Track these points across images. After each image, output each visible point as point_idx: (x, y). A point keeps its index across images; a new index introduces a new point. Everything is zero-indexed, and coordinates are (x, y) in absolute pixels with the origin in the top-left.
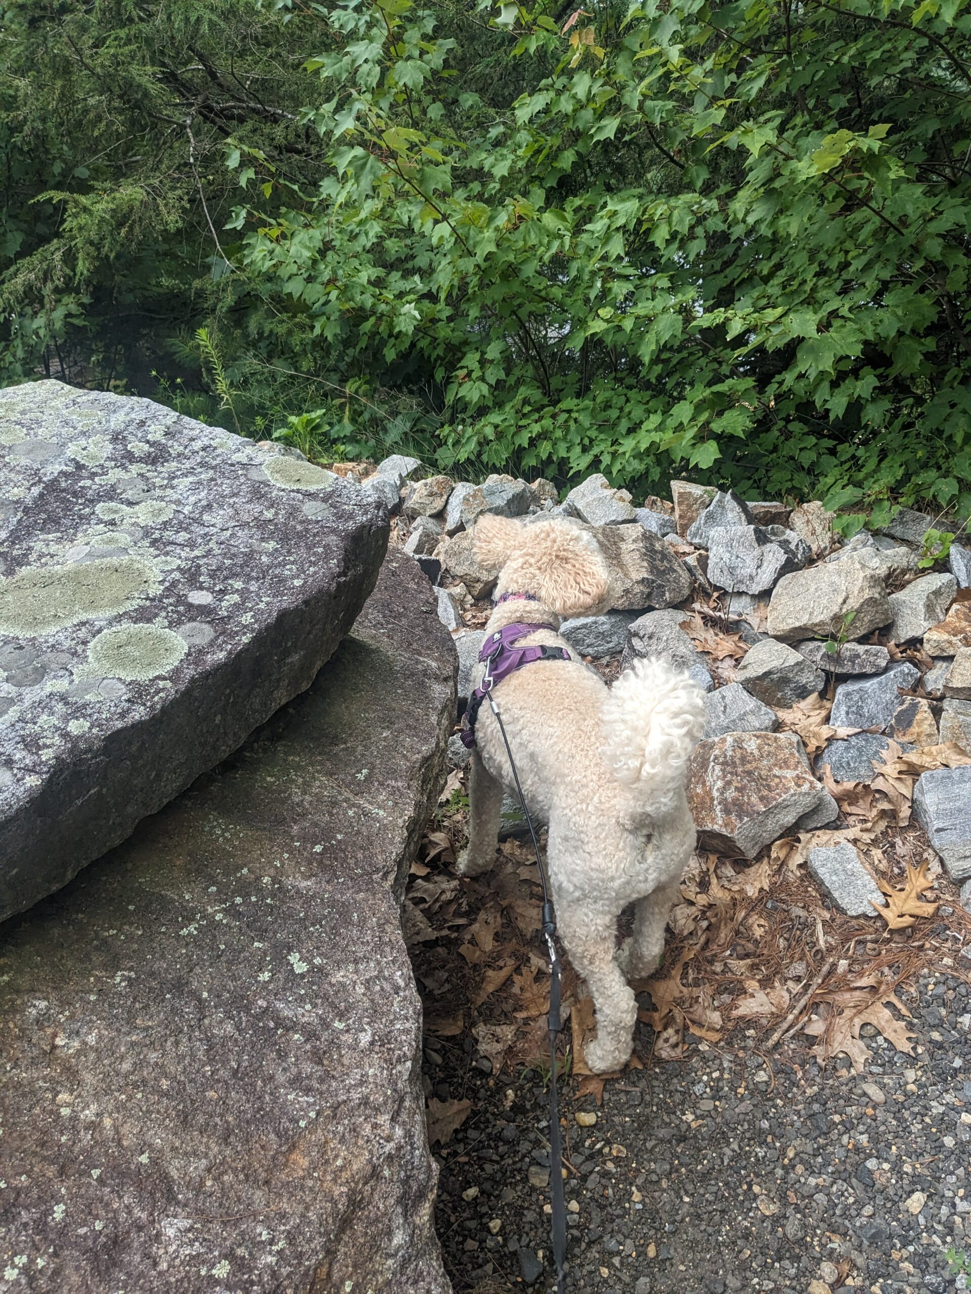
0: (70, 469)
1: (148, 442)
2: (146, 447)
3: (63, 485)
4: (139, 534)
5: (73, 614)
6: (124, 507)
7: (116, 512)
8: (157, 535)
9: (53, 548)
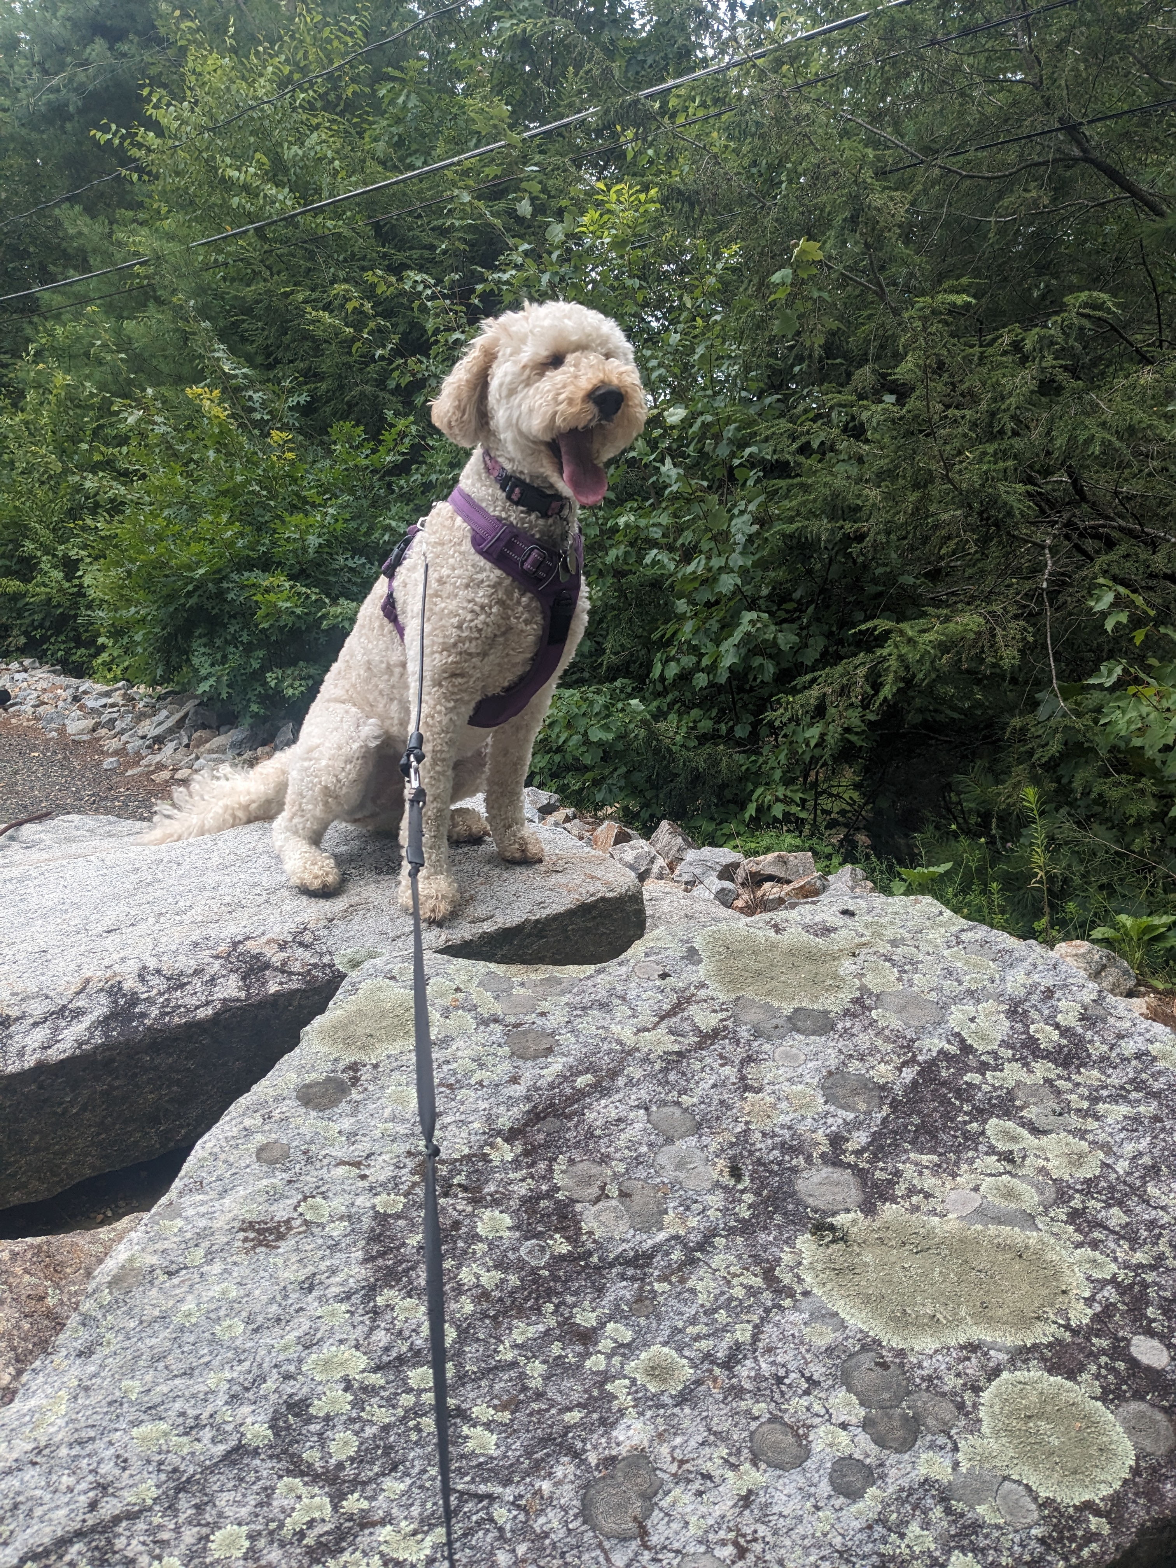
0: (953, 1049)
1: (1057, 1026)
2: (1055, 1035)
3: (944, 1073)
4: (1050, 1193)
5: (956, 1322)
6: (1025, 1133)
7: (1014, 1139)
8: (1076, 1203)
9: (929, 1182)
